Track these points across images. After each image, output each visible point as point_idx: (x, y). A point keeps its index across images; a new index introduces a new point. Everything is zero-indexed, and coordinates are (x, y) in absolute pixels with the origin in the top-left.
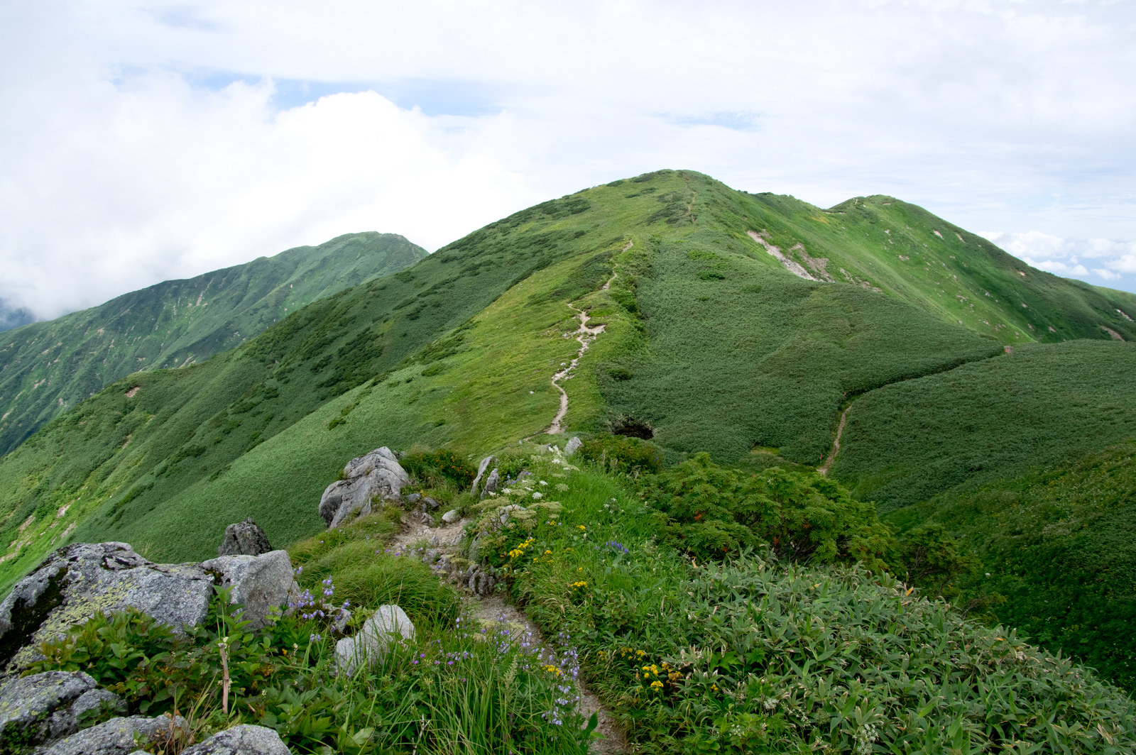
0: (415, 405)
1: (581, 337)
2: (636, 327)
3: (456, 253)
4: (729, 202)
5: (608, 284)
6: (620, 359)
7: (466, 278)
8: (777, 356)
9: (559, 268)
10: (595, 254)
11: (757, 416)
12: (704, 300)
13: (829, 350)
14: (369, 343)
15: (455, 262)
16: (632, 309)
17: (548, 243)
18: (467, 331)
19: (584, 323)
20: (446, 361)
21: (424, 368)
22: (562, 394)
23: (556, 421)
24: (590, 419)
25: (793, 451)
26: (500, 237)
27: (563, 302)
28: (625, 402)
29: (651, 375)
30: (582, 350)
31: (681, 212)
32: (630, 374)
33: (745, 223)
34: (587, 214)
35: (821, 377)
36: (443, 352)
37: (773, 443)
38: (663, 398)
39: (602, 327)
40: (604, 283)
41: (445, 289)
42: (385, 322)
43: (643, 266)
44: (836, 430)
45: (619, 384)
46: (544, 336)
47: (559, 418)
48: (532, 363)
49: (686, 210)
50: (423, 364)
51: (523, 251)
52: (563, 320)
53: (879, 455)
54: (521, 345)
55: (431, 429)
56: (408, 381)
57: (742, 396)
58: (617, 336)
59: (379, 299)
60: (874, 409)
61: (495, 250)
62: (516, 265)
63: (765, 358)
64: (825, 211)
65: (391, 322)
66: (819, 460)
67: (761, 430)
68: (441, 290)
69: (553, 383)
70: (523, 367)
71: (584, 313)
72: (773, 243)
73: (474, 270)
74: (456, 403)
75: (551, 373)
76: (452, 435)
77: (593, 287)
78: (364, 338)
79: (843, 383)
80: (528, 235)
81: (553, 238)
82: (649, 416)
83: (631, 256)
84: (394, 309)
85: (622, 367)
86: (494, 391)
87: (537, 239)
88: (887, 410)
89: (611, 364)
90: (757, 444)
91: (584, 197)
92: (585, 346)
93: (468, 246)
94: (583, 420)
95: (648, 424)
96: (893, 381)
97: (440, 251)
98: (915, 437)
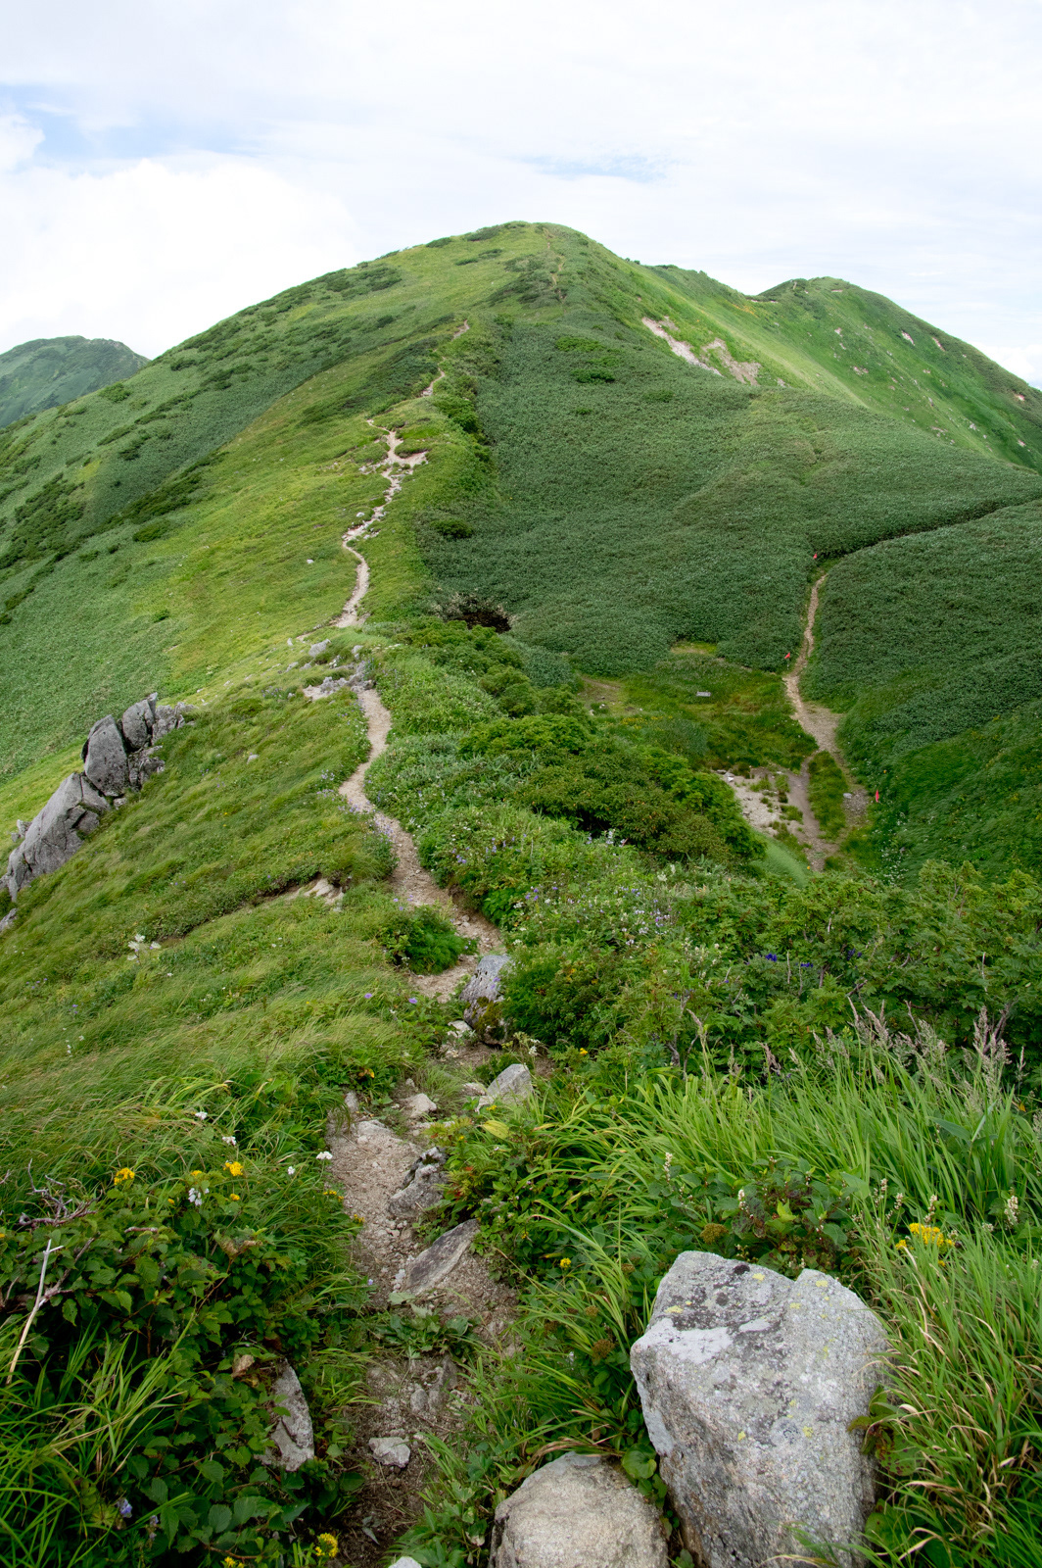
0: (121, 589)
1: (389, 471)
2: (477, 455)
3: (193, 354)
4: (613, 273)
5: (430, 389)
6: (453, 505)
7: (210, 393)
8: (704, 498)
9: (352, 366)
10: (408, 343)
11: (680, 593)
12: (584, 413)
13: (785, 487)
14: (63, 497)
15: (193, 368)
16: (470, 427)
17: (336, 336)
18: (207, 468)
19: (393, 449)
20: (171, 517)
21: (135, 529)
22: (359, 563)
23: (350, 607)
24: (405, 601)
25: (741, 649)
26: (261, 327)
27: (360, 418)
28: (462, 574)
29: (504, 532)
30: (391, 491)
31: (542, 285)
32: (469, 530)
33: (638, 306)
34: (396, 291)
35: (776, 530)
36: (168, 501)
37: (708, 635)
38: (524, 567)
39: (423, 455)
40: (425, 387)
41: (178, 411)
42: (86, 464)
43: (486, 362)
44: (804, 613)
45: (452, 545)
46: (328, 472)
47: (355, 601)
48: (310, 515)
49: (549, 283)
50: (136, 523)
51: (299, 349)
52: (361, 444)
53: (885, 654)
54: (293, 486)
55: (147, 626)
56: (113, 551)
57: (652, 562)
58: (446, 470)
59: (75, 429)
60: (866, 580)
61: (254, 348)
62: (288, 371)
63: (683, 502)
64: (749, 298)
65: (95, 465)
66: (785, 663)
67: (687, 615)
68: (172, 412)
69: (344, 545)
70: (295, 521)
71: (392, 435)
72: (680, 338)
73: (222, 381)
74: (187, 583)
75: (341, 529)
76: (179, 636)
77: (406, 393)
78: (54, 489)
79: (812, 538)
80: (304, 324)
81: (345, 328)
82: (503, 596)
83: (467, 345)
84: (100, 444)
85: (456, 518)
86: (249, 561)
87: (319, 331)
88: (887, 581)
89: (438, 514)
90: (681, 637)
91: (391, 264)
92: (396, 485)
93: (213, 343)
94: (395, 603)
95: (501, 609)
96: (890, 535)
97: (170, 352)
98: (941, 622)
